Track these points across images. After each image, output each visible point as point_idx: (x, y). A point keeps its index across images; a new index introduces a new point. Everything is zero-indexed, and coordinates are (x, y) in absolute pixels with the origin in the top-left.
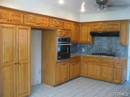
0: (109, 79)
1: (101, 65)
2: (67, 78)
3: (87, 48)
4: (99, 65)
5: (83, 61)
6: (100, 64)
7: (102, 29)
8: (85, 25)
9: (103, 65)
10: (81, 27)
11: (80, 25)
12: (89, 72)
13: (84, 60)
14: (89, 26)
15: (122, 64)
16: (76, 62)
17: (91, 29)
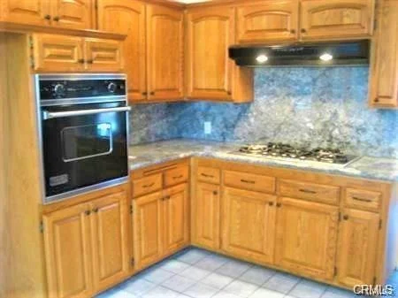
0: (320, 268)
1: (278, 205)
2: (121, 270)
3: (225, 120)
4: (271, 204)
5: (201, 181)
6: (273, 199)
7: (286, 30)
8: (208, 17)
9: (288, 205)
10: (191, 23)
11: (190, 16)
12: (225, 235)
13: (202, 178)
14: (227, 18)
15: (380, 201)
16: (164, 187)
17: (236, 31)
